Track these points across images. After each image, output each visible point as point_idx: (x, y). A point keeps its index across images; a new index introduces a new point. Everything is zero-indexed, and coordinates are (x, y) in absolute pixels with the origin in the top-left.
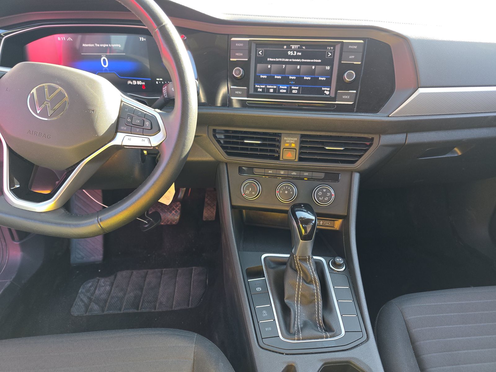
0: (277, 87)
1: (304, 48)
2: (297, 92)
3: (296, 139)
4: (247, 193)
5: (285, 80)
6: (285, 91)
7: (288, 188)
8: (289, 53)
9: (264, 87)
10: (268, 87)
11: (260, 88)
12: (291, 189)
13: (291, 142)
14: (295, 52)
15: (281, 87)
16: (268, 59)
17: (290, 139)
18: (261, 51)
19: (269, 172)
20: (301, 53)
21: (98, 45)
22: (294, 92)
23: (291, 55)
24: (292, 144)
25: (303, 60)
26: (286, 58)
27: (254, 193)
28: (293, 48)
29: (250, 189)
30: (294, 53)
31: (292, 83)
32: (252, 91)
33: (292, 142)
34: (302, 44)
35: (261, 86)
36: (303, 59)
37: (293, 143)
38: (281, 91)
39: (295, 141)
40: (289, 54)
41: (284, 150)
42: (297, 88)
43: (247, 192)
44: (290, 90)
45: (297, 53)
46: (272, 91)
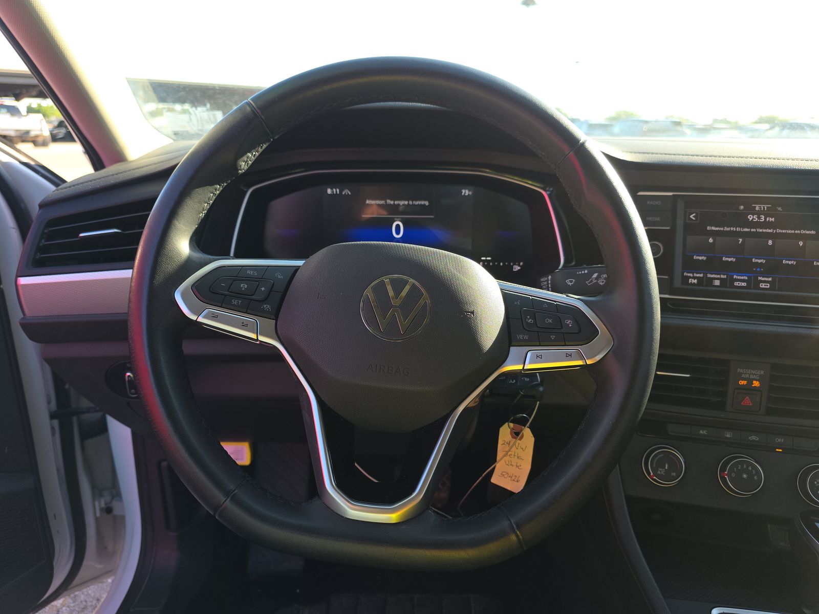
0: (727, 276)
1: (780, 209)
2: (768, 287)
3: (762, 372)
4: (659, 472)
5: (743, 266)
6: (744, 284)
7: (748, 467)
8: (750, 217)
9: (701, 275)
10: (709, 276)
11: (694, 278)
12: (753, 471)
13: (752, 377)
14: (763, 217)
15: (735, 277)
16: (708, 228)
17: (749, 371)
18: (694, 215)
19: (701, 432)
20: (773, 219)
21: (392, 202)
22: (763, 286)
23: (754, 220)
24: (754, 382)
25: (779, 231)
26: (744, 227)
27: (674, 474)
28: (757, 208)
29: (667, 466)
30: (759, 218)
31: (758, 269)
32: (678, 283)
33: (754, 377)
34: (775, 203)
35: (695, 275)
36: (780, 229)
37: (756, 380)
38: (736, 284)
39: (760, 376)
40: (751, 219)
41: (736, 391)
42: (770, 279)
43: (661, 471)
44: (753, 283)
45: (765, 219)
46: (717, 283)
